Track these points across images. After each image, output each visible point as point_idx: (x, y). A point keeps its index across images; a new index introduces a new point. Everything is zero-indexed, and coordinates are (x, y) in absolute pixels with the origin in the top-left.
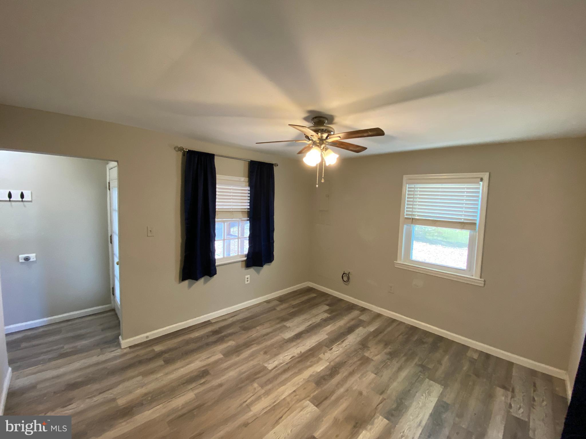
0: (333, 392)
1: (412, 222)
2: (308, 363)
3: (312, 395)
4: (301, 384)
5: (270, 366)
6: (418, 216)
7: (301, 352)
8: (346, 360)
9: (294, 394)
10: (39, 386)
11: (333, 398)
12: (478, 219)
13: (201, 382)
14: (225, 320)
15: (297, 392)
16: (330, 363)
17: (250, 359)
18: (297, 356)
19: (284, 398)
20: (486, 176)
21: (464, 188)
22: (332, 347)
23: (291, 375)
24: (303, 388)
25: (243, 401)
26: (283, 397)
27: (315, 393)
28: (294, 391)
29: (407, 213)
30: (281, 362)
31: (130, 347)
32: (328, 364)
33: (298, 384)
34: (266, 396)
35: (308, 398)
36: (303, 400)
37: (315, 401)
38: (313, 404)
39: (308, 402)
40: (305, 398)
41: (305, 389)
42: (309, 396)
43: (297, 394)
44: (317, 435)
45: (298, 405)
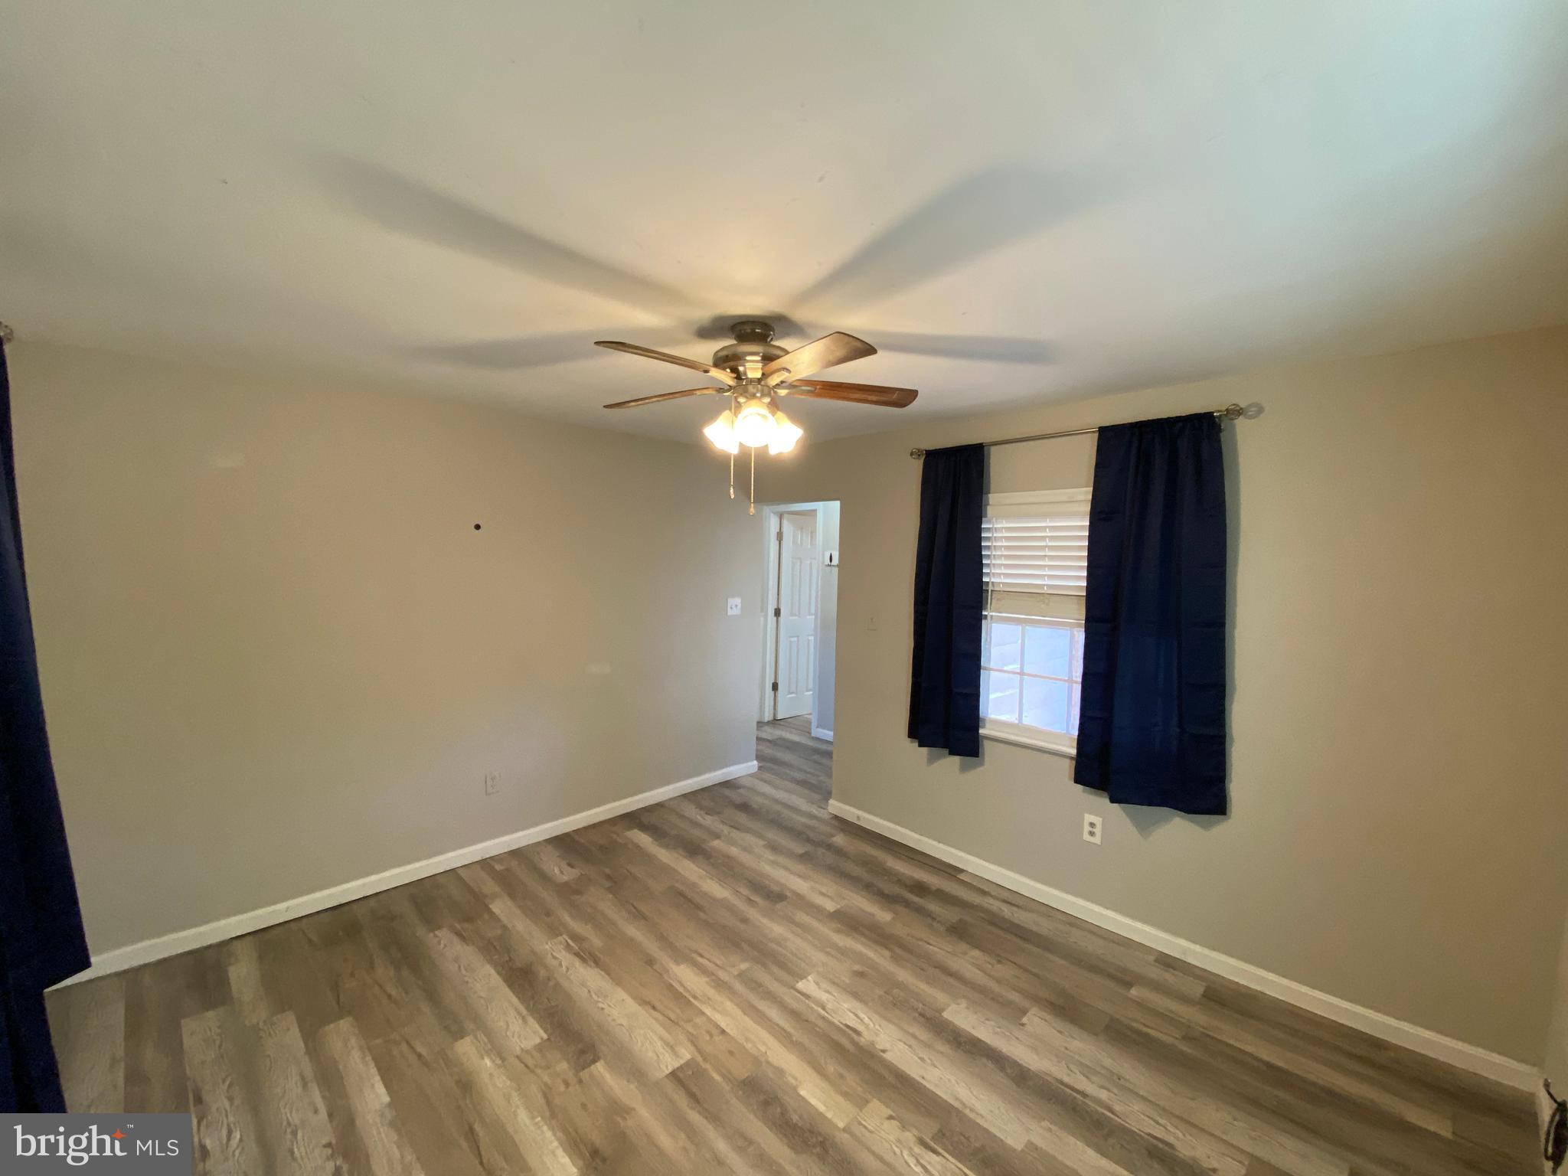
2: (831, 1068)
3: (708, 1066)
4: (749, 1046)
5: (807, 985)
9: (715, 1032)
10: (741, 791)
13: (752, 898)
14: (984, 893)
15: (718, 1038)
17: (828, 950)
18: (862, 1041)
19: (703, 1013)
22: (940, 1151)
23: (778, 1025)
24: (734, 1050)
25: (701, 951)
26: (708, 1011)
27: (716, 1077)
28: (723, 1032)
30: (829, 1006)
31: (836, 817)
33: (747, 1039)
34: (713, 984)
35: (699, 1059)
36: (696, 1046)
37: (690, 1073)
38: (681, 1068)
39: (688, 1056)
40: (699, 1051)
41: (731, 1053)
42: (705, 1059)
43: (715, 1037)
44: (600, 1068)
45: (681, 1037)
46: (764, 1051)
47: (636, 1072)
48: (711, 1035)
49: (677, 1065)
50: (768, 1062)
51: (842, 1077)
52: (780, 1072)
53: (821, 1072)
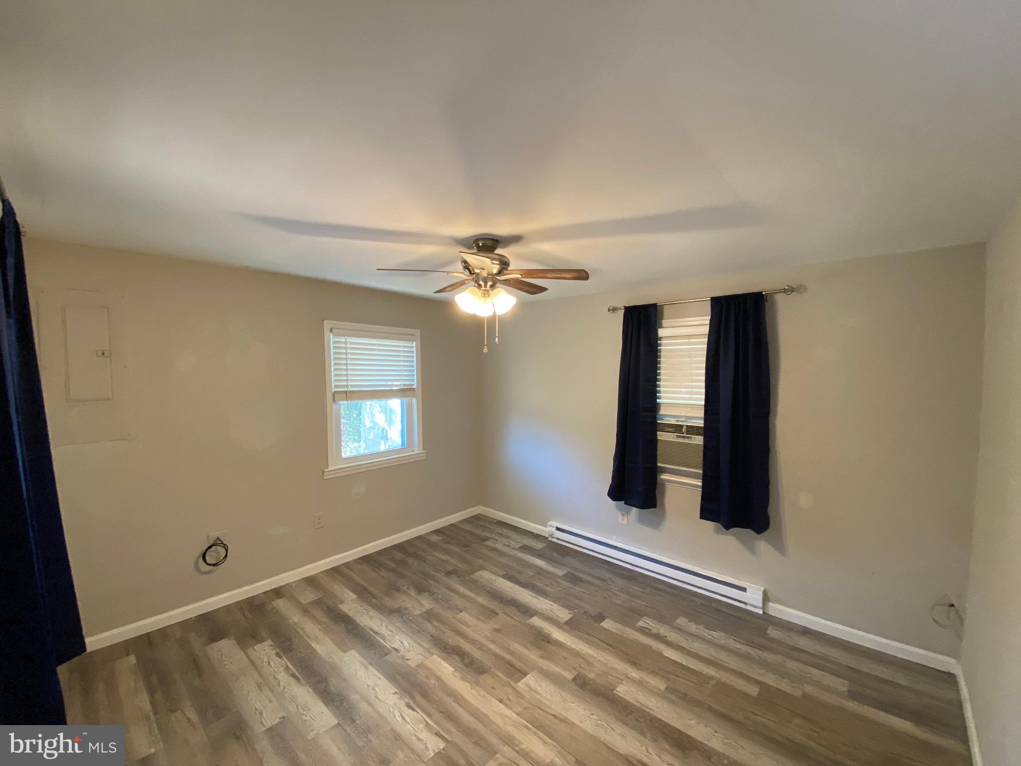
0: (496, 656)
1: (347, 397)
3: (506, 679)
4: (483, 693)
5: (436, 745)
6: (352, 386)
7: (396, 693)
8: (429, 636)
9: (505, 700)
11: (508, 657)
12: (415, 382)
15: (503, 696)
16: (433, 654)
18: (406, 700)
19: (518, 714)
20: (417, 333)
21: (399, 346)
22: (391, 649)
24: (493, 690)
26: (514, 716)
27: (501, 675)
28: (501, 701)
29: (336, 384)
32: (434, 656)
33: (484, 697)
34: (516, 742)
35: (512, 683)
36: (516, 691)
37: (516, 676)
38: (522, 678)
39: (519, 684)
40: (513, 688)
41: (493, 688)
42: (509, 683)
43: (506, 697)
44: (569, 676)
45: (527, 696)
46: (473, 690)
47: (547, 675)
48: (509, 699)
49: (524, 679)
50: (471, 684)
51: (427, 678)
52: (463, 679)
53: (439, 679)
